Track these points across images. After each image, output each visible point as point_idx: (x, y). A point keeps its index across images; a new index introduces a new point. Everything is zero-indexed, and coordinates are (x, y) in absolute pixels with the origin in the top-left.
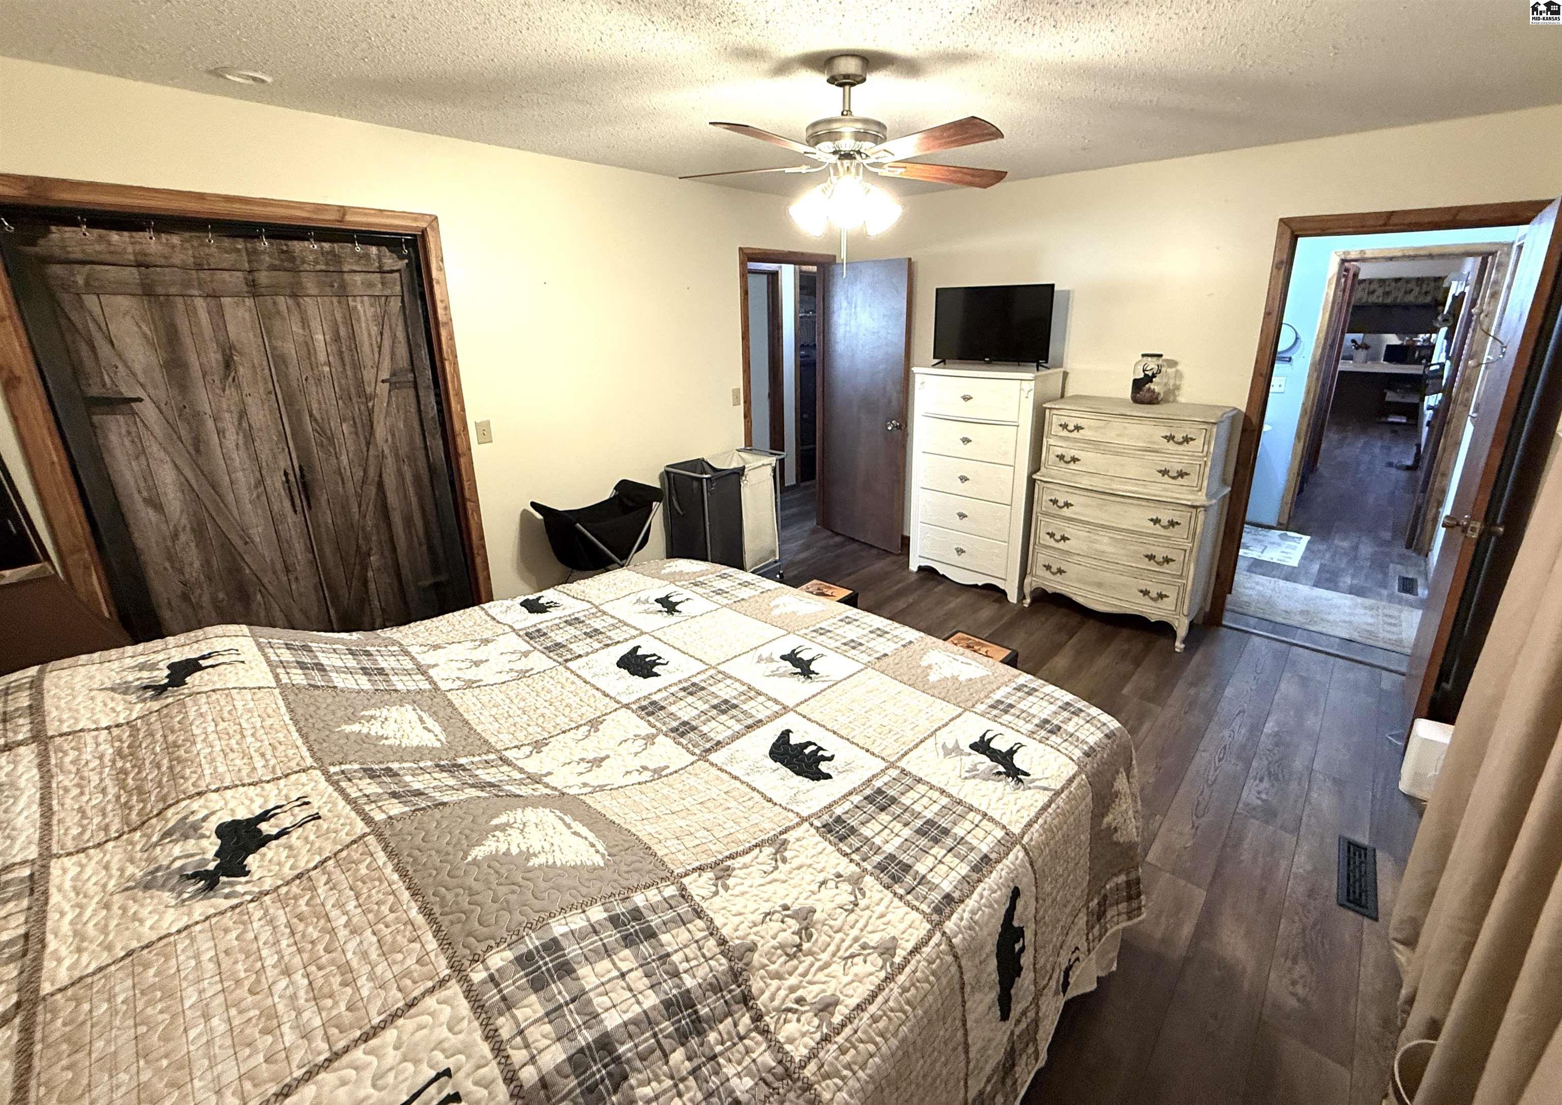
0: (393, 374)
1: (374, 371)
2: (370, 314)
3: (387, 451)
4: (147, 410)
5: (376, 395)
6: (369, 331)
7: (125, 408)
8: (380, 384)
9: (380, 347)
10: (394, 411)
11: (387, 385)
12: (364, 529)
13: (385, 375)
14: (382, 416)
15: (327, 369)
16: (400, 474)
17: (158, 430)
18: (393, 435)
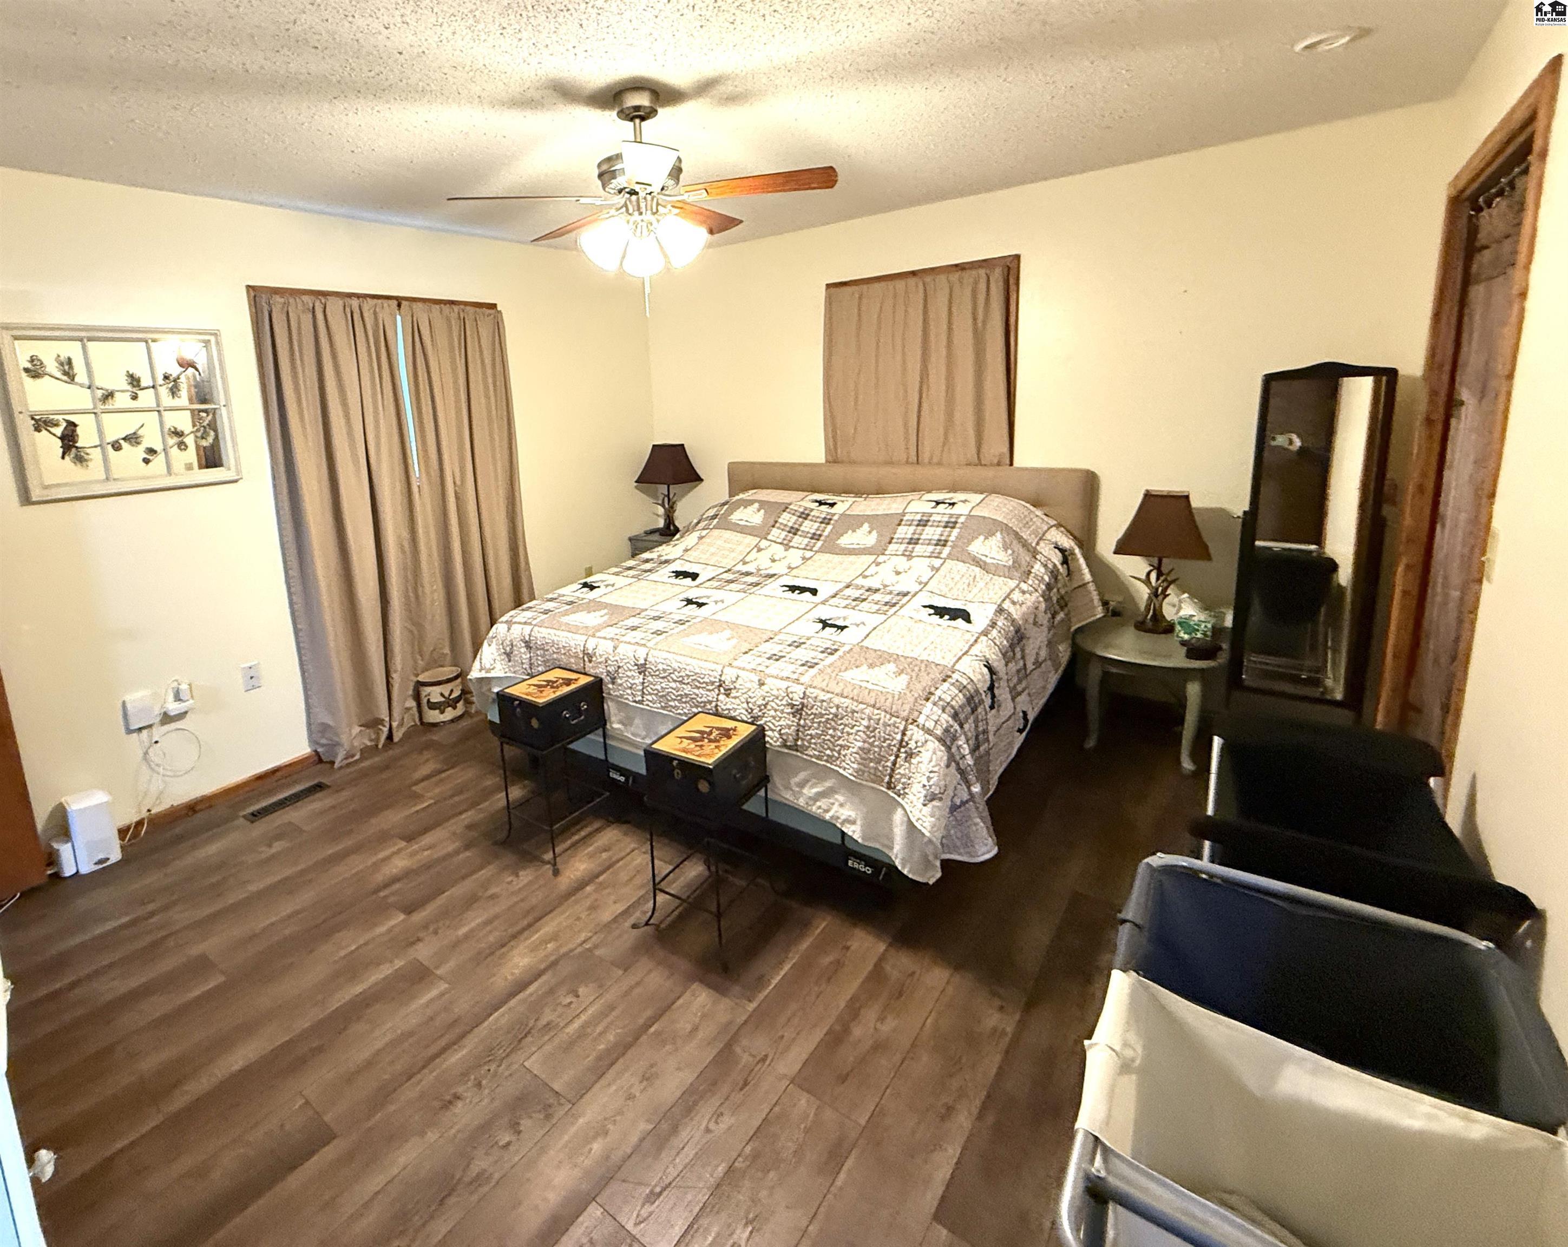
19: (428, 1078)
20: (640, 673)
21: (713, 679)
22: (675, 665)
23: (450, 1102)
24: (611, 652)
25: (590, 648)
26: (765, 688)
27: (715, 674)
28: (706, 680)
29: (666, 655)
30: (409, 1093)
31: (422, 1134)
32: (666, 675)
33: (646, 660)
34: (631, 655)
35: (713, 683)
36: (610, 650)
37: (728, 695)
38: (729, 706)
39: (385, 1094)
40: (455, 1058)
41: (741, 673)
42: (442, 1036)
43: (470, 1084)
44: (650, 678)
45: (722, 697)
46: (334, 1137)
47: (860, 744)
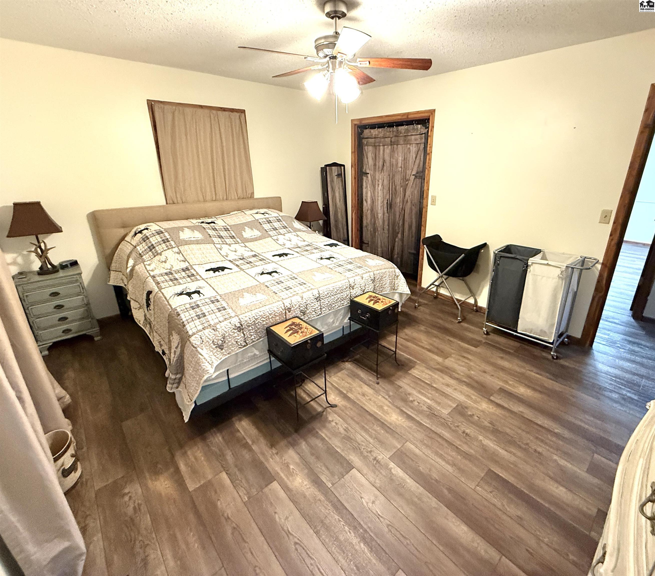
0: (417, 173)
1: (411, 171)
2: (414, 150)
3: (409, 200)
4: (369, 175)
5: (409, 180)
6: (412, 156)
7: (366, 175)
8: (412, 176)
9: (415, 162)
10: (414, 185)
11: (414, 177)
12: (399, 224)
13: (414, 173)
14: (410, 187)
15: (400, 169)
16: (411, 209)
17: (370, 182)
18: (412, 195)
19: (457, 443)
20: (318, 301)
21: (347, 286)
22: (331, 289)
23: (467, 434)
24: (301, 300)
25: (287, 305)
26: (364, 279)
27: (346, 284)
28: (345, 288)
29: (326, 287)
30: (465, 448)
31: (481, 441)
32: (329, 295)
33: (319, 294)
34: (311, 296)
35: (347, 287)
36: (300, 299)
37: (353, 289)
38: (355, 292)
39: (466, 456)
40: (447, 434)
41: (355, 278)
42: (437, 441)
43: (458, 429)
44: (323, 301)
45: (351, 291)
46: (490, 469)
47: (389, 281)
